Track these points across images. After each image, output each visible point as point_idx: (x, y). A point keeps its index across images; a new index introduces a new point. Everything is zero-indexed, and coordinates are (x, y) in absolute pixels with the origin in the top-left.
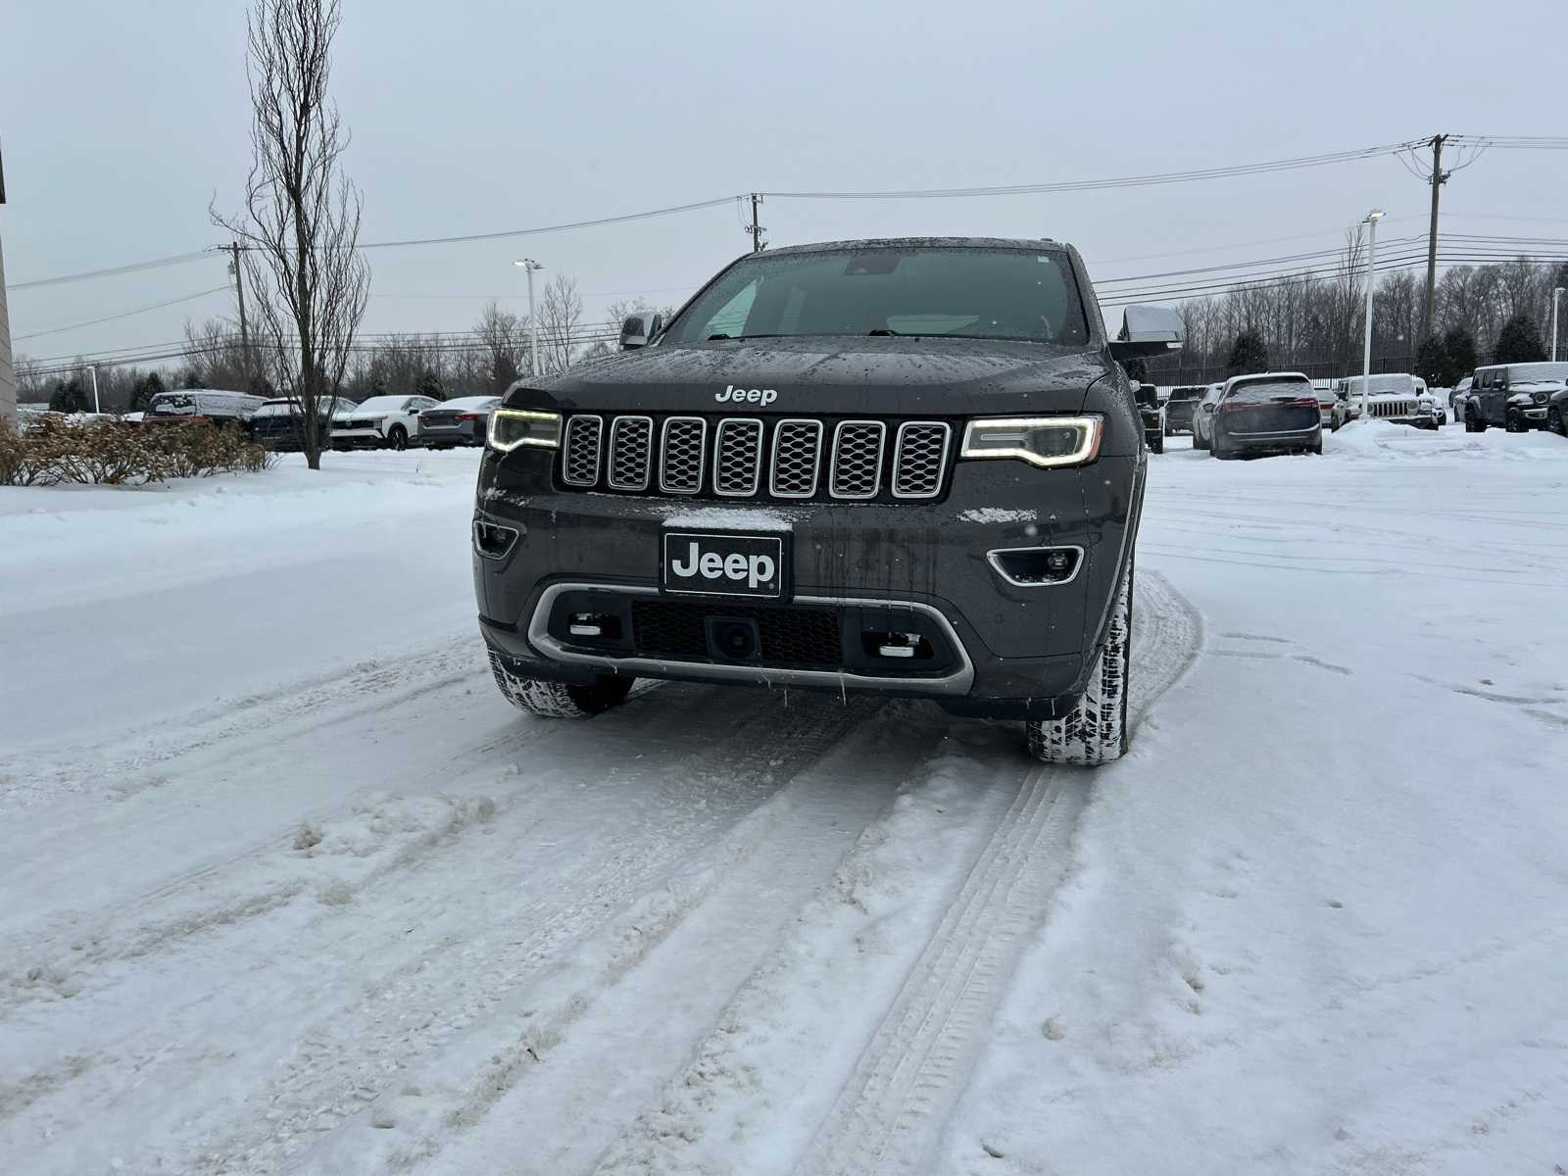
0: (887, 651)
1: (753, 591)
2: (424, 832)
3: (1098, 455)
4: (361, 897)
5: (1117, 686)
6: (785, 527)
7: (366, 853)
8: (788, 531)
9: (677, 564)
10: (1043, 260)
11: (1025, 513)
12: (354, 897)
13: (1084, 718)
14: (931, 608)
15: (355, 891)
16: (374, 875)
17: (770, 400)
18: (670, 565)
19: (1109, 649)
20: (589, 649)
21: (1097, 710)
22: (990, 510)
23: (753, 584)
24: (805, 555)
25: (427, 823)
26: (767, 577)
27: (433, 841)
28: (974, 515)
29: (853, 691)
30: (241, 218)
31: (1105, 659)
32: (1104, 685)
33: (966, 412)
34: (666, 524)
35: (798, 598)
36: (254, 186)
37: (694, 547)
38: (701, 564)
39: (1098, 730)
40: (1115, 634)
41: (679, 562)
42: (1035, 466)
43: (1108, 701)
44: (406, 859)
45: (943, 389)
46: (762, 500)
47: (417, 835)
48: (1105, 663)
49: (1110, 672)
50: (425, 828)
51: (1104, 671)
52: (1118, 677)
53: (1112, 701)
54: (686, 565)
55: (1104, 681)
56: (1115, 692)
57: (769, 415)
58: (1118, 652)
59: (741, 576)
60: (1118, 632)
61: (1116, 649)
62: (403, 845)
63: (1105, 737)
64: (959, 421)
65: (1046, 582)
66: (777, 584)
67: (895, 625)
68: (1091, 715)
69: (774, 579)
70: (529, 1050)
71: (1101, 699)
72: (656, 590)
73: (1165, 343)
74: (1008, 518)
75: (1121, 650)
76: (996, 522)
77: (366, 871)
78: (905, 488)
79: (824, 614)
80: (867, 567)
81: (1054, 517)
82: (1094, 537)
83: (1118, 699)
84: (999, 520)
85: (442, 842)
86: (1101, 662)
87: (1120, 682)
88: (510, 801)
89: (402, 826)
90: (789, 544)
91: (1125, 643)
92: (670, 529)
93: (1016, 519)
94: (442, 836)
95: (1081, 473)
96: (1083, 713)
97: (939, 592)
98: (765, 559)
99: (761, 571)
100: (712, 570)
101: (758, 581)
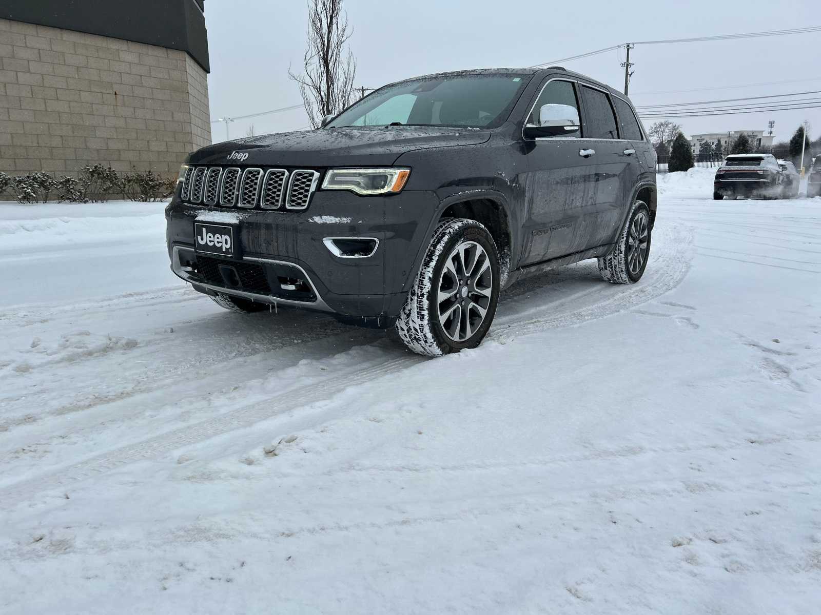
0: (283, 287)
1: (224, 252)
2: (85, 349)
3: (403, 190)
4: (35, 371)
5: (424, 315)
6: (235, 221)
7: (51, 354)
8: (235, 224)
10: (517, 80)
11: (345, 219)
12: (31, 370)
13: (413, 330)
14: (298, 266)
15: (33, 368)
16: (49, 363)
17: (244, 159)
18: (197, 238)
19: (419, 295)
21: (417, 327)
22: (326, 217)
23: (224, 250)
24: (244, 235)
25: (88, 346)
26: (228, 246)
27: (90, 354)
28: (317, 219)
29: (280, 306)
30: (302, 75)
31: (417, 300)
32: (418, 314)
34: (197, 219)
35: (244, 258)
36: (307, 58)
37: (204, 230)
38: (207, 238)
39: (421, 338)
40: (422, 287)
41: (200, 237)
42: (357, 194)
43: (421, 323)
44: (71, 359)
46: (235, 209)
47: (80, 350)
48: (417, 302)
49: (420, 307)
50: (86, 347)
51: (417, 307)
52: (424, 310)
53: (423, 323)
54: (202, 239)
55: (418, 312)
56: (423, 318)
57: (243, 166)
58: (423, 297)
59: (220, 244)
60: (424, 286)
61: (422, 295)
62: (71, 353)
63: (426, 341)
64: (323, 170)
65: (356, 256)
66: (231, 249)
67: (293, 276)
68: (416, 330)
69: (231, 247)
71: (418, 321)
72: (193, 250)
73: (563, 127)
74: (334, 222)
75: (425, 296)
76: (326, 223)
77: (44, 361)
78: (292, 204)
79: (258, 266)
80: (268, 243)
81: (361, 222)
82: (389, 234)
83: (426, 322)
84: (328, 222)
85: (95, 355)
86: (415, 301)
87: (426, 313)
88: (148, 343)
89: (74, 346)
90: (236, 231)
91: (428, 292)
92: (198, 221)
93: (338, 222)
94: (97, 352)
95: (387, 199)
96: (412, 328)
97: (300, 258)
98: (227, 237)
99: (226, 243)
100: (210, 241)
101: (226, 248)
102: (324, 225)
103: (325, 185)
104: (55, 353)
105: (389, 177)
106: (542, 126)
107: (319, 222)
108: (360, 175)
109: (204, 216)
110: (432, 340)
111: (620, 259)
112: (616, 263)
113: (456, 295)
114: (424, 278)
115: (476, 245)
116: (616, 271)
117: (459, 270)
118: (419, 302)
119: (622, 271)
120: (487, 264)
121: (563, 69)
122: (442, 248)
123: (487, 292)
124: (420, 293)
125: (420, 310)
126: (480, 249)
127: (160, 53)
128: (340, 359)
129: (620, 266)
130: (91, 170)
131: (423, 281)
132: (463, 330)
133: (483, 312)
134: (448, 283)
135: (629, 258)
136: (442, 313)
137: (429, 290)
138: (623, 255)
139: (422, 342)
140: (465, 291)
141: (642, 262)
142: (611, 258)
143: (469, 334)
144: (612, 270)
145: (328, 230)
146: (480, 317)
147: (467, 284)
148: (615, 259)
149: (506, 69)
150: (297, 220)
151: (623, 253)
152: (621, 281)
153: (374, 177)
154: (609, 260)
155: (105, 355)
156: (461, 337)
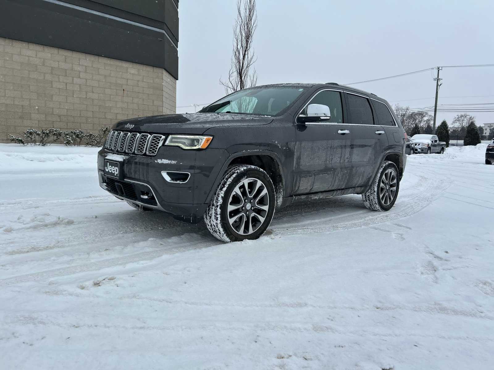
0: (142, 196)
2: (44, 223)
3: (207, 147)
4: (15, 232)
5: (217, 217)
6: (121, 160)
7: (25, 224)
8: (121, 161)
10: (301, 90)
11: (173, 162)
12: (12, 231)
13: (213, 226)
14: (148, 186)
15: (14, 231)
16: (23, 228)
18: (105, 168)
19: (216, 206)
21: (215, 225)
22: (164, 160)
23: (115, 175)
24: (125, 168)
27: (46, 226)
28: (159, 161)
32: (215, 217)
33: (171, 133)
34: (106, 158)
35: (125, 180)
36: (231, 73)
37: (108, 163)
38: (109, 168)
39: (217, 231)
42: (182, 149)
43: (216, 222)
44: (35, 228)
46: (124, 153)
47: (42, 223)
49: (216, 213)
50: (45, 222)
52: (218, 215)
54: (107, 168)
56: (217, 219)
57: (131, 131)
58: (218, 207)
59: (114, 172)
60: (218, 201)
61: (217, 206)
62: (36, 224)
63: (220, 233)
64: (167, 135)
65: (178, 182)
69: (118, 174)
72: (104, 174)
73: (319, 117)
74: (167, 163)
75: (219, 207)
76: (163, 163)
77: (20, 227)
79: (131, 185)
80: (135, 172)
81: (182, 163)
82: (197, 171)
83: (219, 222)
84: (164, 163)
85: (48, 226)
86: (213, 209)
87: (219, 216)
88: (80, 223)
89: (39, 220)
90: (121, 165)
91: (221, 205)
92: (106, 159)
93: (170, 163)
94: (50, 225)
95: (197, 152)
96: (212, 224)
97: (150, 182)
98: (117, 168)
99: (117, 172)
100: (110, 170)
102: (162, 164)
103: (167, 143)
104: (28, 224)
105: (200, 140)
106: (308, 116)
107: (159, 162)
108: (186, 138)
110: (223, 233)
111: (374, 196)
112: (372, 197)
113: (242, 207)
114: (219, 197)
115: (257, 181)
116: (372, 203)
117: (244, 193)
118: (216, 210)
119: (376, 203)
120: (265, 191)
121: (336, 84)
122: (231, 181)
123: (266, 208)
124: (216, 205)
125: (216, 214)
126: (259, 183)
127: (149, 69)
128: (174, 239)
129: (374, 200)
130: (104, 130)
131: (218, 198)
132: (247, 228)
133: (262, 219)
134: (236, 200)
135: (381, 196)
136: (231, 217)
137: (221, 203)
138: (376, 193)
139: (218, 233)
140: (248, 206)
141: (392, 199)
142: (369, 195)
143: (251, 231)
144: (370, 202)
145: (164, 167)
146: (260, 222)
147: (250, 202)
148: (371, 195)
149: (298, 84)
150: (149, 161)
151: (376, 192)
152: (376, 209)
153: (193, 140)
154: (368, 196)
155: (54, 227)
156: (244, 232)
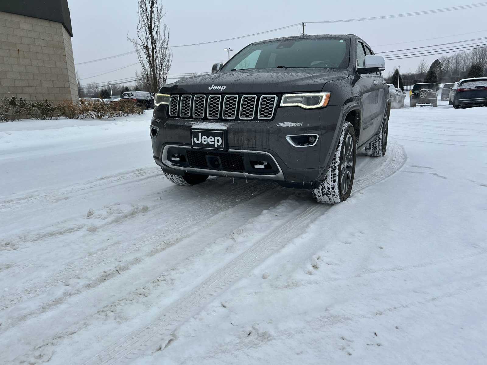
0: (256, 166)
1: (216, 148)
2: (123, 214)
3: (327, 105)
5: (336, 179)
6: (224, 128)
7: (104, 219)
8: (225, 130)
9: (195, 139)
10: (342, 41)
11: (298, 124)
12: (98, 230)
13: (326, 189)
14: (268, 154)
15: (98, 228)
16: (105, 225)
17: (224, 89)
18: (194, 140)
19: (333, 167)
20: (178, 165)
21: (330, 187)
22: (287, 123)
23: (216, 146)
24: (231, 136)
25: (124, 212)
26: (220, 143)
27: (126, 217)
28: (282, 124)
29: (249, 178)
30: (135, 39)
31: (332, 170)
32: (332, 179)
33: (282, 92)
34: (192, 127)
35: (230, 150)
36: (139, 28)
37: (200, 134)
38: (202, 139)
39: (331, 193)
40: (335, 163)
41: (196, 139)
42: (304, 109)
43: (333, 184)
44: (117, 221)
45: (275, 84)
46: (220, 120)
47: (121, 215)
48: (332, 172)
49: (334, 174)
51: (332, 174)
52: (336, 176)
53: (334, 184)
54: (198, 140)
55: (332, 177)
56: (335, 181)
57: (223, 94)
58: (336, 168)
59: (213, 143)
60: (336, 162)
61: (335, 167)
62: (116, 217)
63: (334, 195)
64: (280, 95)
65: (306, 146)
66: (223, 146)
67: (260, 159)
68: (328, 188)
69: (222, 144)
70: (117, 270)
71: (331, 183)
72: (190, 147)
73: (378, 68)
74: (293, 125)
75: (337, 168)
76: (288, 127)
77: (103, 223)
78: (262, 116)
79: (238, 155)
80: (249, 140)
81: (308, 125)
82: (323, 131)
83: (336, 183)
85: (129, 217)
86: (330, 171)
87: (337, 178)
88: (154, 207)
89: (116, 212)
90: (224, 134)
91: (338, 165)
92: (193, 129)
93: (295, 125)
94: (129, 215)
95: (320, 111)
96: (326, 187)
97: (271, 148)
98: (219, 138)
99: (218, 142)
100: (205, 141)
101: (218, 145)
102: (286, 128)
103: (282, 104)
104: (107, 218)
105: (320, 98)
106: (366, 67)
107: (283, 126)
108: (302, 97)
109: (197, 126)
110: (338, 194)
111: (379, 143)
112: (377, 144)
113: (344, 166)
114: (336, 157)
115: (350, 137)
116: (376, 150)
117: (345, 152)
118: (333, 172)
119: (380, 150)
120: (352, 148)
122: (343, 139)
123: (352, 164)
124: (333, 166)
125: (333, 176)
126: (351, 139)
129: (379, 147)
131: (335, 159)
132: (346, 187)
133: (351, 176)
137: (339, 164)
138: (381, 141)
139: (331, 196)
140: (346, 164)
142: (374, 143)
143: (347, 190)
144: (374, 149)
145: (288, 130)
146: (350, 178)
147: (347, 160)
148: (376, 143)
150: (268, 126)
151: (381, 139)
152: (378, 155)
153: (308, 98)
154: (373, 144)
155: (134, 217)
